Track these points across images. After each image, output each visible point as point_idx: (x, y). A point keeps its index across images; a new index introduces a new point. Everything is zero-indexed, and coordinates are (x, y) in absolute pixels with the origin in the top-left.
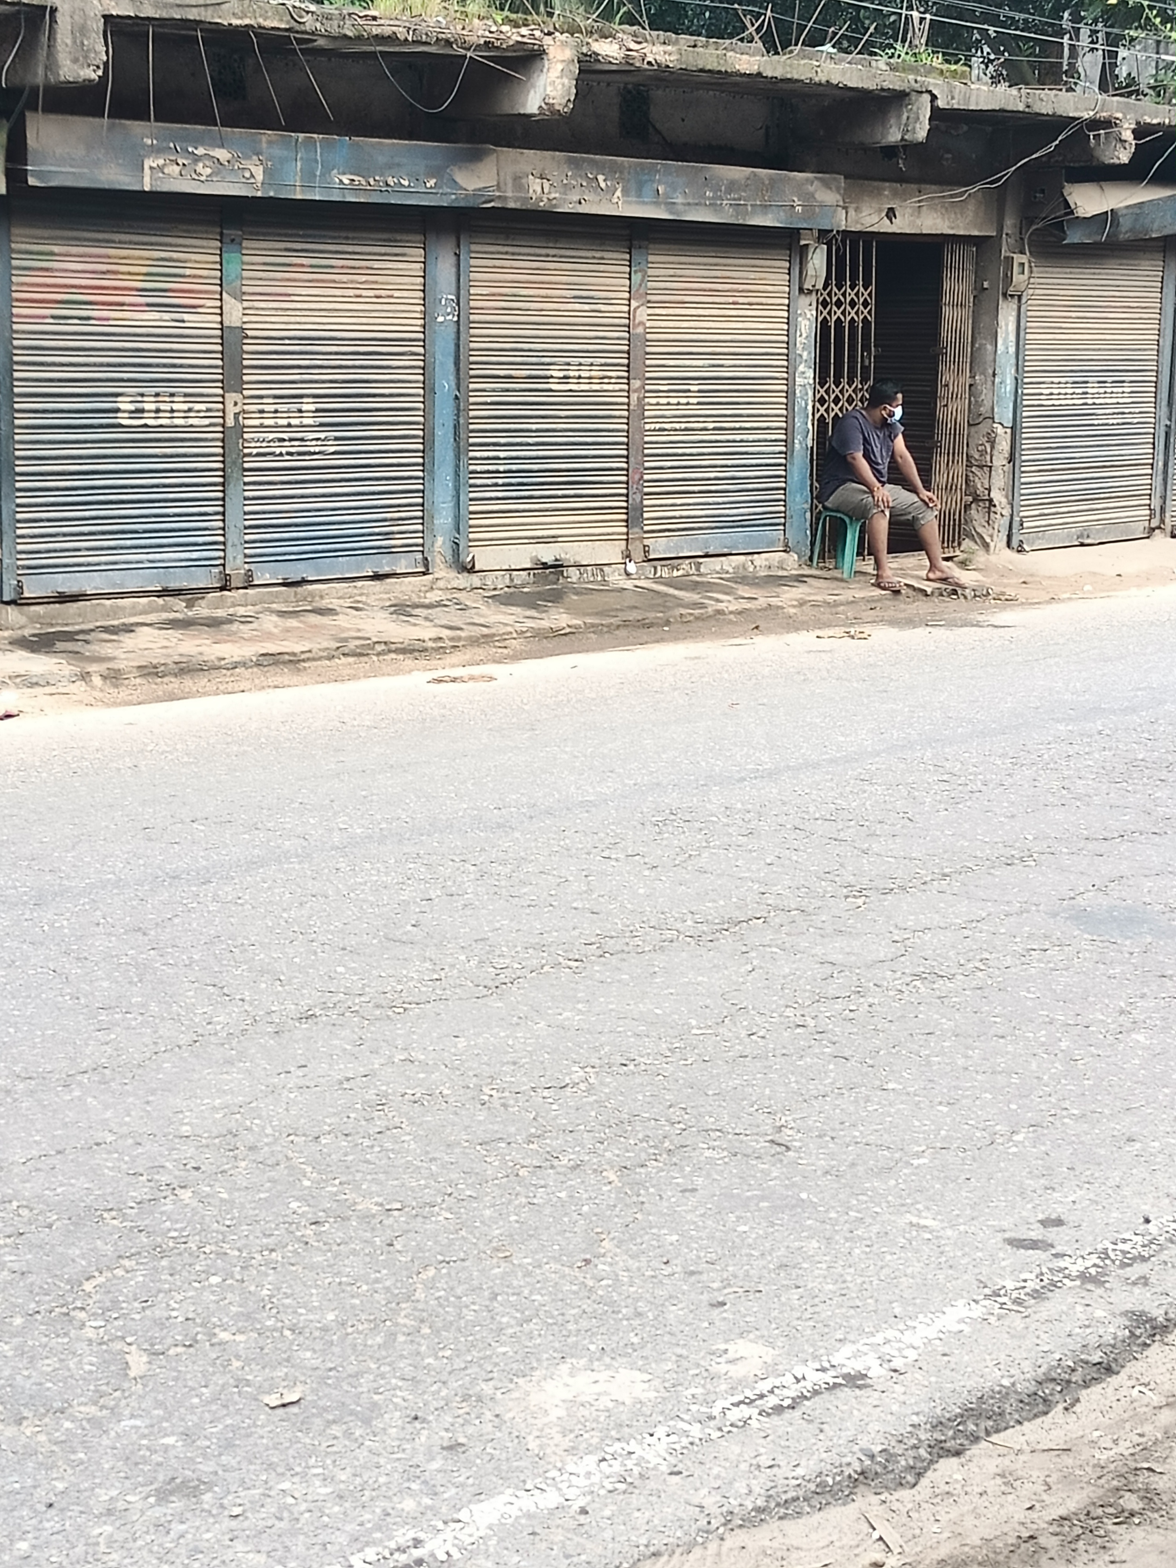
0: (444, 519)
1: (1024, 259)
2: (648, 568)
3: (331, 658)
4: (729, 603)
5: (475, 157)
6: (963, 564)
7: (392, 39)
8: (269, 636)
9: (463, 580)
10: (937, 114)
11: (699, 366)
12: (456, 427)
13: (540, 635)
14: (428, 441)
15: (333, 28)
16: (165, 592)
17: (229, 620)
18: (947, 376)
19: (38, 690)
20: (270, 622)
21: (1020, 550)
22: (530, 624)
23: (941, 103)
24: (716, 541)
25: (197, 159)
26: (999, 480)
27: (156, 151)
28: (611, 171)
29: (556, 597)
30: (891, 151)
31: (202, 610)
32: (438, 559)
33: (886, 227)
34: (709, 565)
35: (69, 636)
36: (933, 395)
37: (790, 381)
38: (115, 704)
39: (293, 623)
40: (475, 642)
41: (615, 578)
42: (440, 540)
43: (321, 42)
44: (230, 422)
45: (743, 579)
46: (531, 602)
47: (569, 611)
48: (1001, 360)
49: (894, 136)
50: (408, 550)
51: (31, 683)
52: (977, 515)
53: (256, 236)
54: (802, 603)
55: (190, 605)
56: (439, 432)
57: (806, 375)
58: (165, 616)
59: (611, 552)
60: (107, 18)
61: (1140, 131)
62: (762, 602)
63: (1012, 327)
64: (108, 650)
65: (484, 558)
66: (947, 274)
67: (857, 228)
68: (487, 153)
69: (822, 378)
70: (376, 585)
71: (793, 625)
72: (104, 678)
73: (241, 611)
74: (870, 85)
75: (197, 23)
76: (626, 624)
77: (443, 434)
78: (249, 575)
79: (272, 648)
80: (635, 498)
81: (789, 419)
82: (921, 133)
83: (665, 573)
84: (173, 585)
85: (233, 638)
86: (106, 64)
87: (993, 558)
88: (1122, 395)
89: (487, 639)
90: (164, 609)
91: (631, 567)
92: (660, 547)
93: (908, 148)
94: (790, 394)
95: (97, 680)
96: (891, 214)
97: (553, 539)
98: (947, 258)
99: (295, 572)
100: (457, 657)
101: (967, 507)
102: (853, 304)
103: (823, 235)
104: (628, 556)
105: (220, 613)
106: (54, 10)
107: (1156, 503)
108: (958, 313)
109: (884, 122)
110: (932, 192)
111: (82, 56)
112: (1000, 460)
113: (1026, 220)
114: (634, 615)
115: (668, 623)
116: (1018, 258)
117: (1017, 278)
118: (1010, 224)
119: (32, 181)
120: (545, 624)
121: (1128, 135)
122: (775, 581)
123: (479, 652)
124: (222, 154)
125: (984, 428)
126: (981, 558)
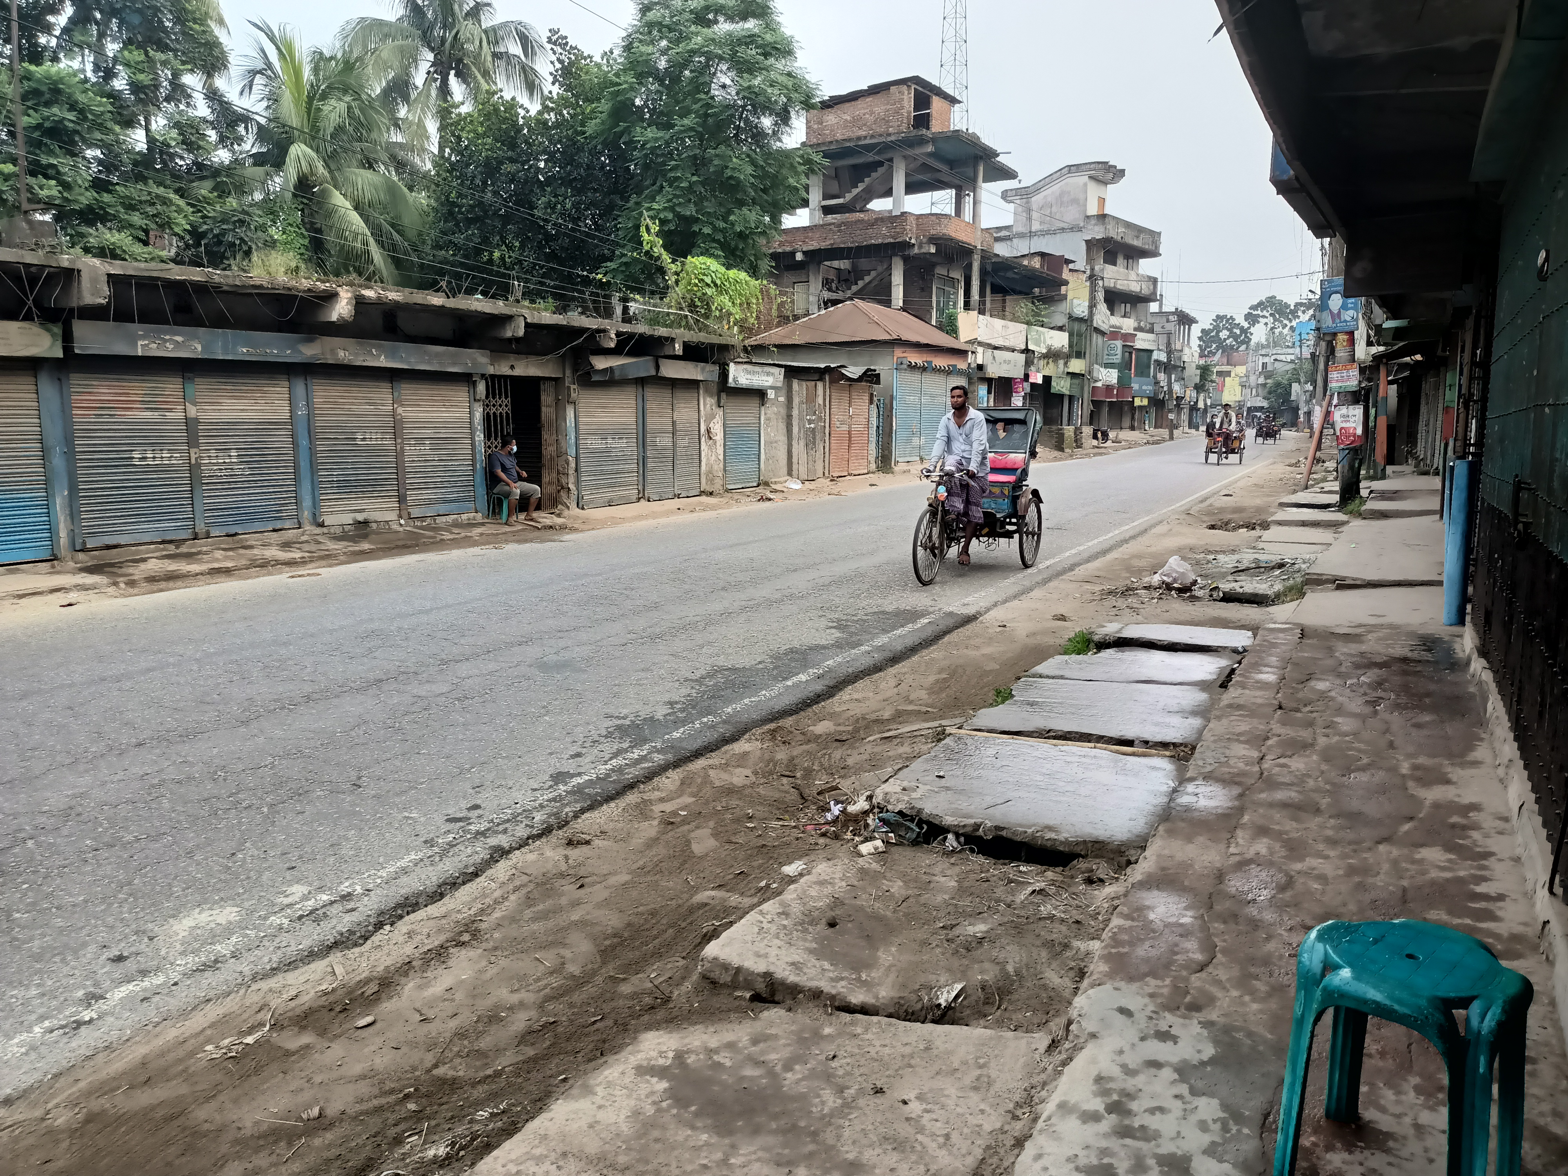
0: (307, 503)
1: (575, 387)
2: (411, 522)
3: (247, 569)
4: (447, 536)
5: (311, 340)
6: (559, 515)
7: (261, 287)
8: (217, 560)
9: (319, 530)
10: (528, 325)
11: (429, 433)
12: (311, 462)
13: (354, 553)
14: (296, 468)
15: (230, 281)
16: (163, 542)
17: (199, 553)
18: (545, 435)
19: (90, 592)
20: (219, 554)
21: (583, 509)
22: (351, 549)
23: (529, 321)
24: (442, 508)
25: (166, 341)
26: (572, 480)
27: (143, 337)
28: (378, 348)
29: (365, 537)
30: (510, 340)
31: (184, 549)
32: (306, 521)
33: (510, 372)
34: (439, 520)
35: (112, 565)
36: (540, 444)
37: (472, 439)
38: (130, 596)
39: (231, 553)
40: (322, 558)
41: (395, 527)
42: (306, 513)
43: (225, 288)
44: (193, 461)
45: (456, 524)
46: (353, 539)
47: (369, 543)
48: (569, 429)
49: (509, 334)
50: (290, 517)
51: (84, 588)
52: (563, 494)
53: (202, 376)
54: (481, 534)
55: (177, 547)
56: (302, 464)
57: (480, 437)
58: (164, 553)
59: (392, 516)
60: (109, 276)
61: (618, 334)
62: (463, 535)
63: (572, 416)
64: (131, 570)
65: (329, 520)
66: (542, 393)
67: (498, 373)
68: (316, 338)
69: (488, 436)
70: (275, 534)
71: (475, 544)
72: (126, 584)
73: (205, 549)
74: (496, 312)
75: (158, 278)
76: (397, 547)
77: (304, 464)
78: (208, 532)
79: (216, 565)
80: (402, 491)
81: (473, 454)
82: (521, 332)
83: (418, 524)
84: (168, 538)
85: (200, 561)
86: (110, 296)
87: (571, 512)
88: (623, 443)
89: (328, 557)
90: (163, 550)
91: (402, 522)
92: (415, 512)
93: (517, 340)
94: (473, 444)
95: (122, 585)
96: (512, 367)
97: (363, 511)
98: (542, 387)
99: (233, 530)
100: (313, 565)
101: (559, 491)
102: (500, 406)
103: (483, 376)
104: (400, 517)
105: (193, 550)
106: (79, 271)
107: (640, 488)
108: (548, 409)
109: (504, 328)
110: (533, 358)
111: (96, 292)
112: (571, 471)
113: (575, 370)
114: (400, 543)
115: (417, 546)
116: (573, 387)
117: (573, 395)
118: (568, 373)
119: (77, 351)
120: (357, 548)
121: (613, 336)
122: (471, 525)
123: (324, 563)
124: (179, 339)
125: (564, 457)
126: (566, 513)
